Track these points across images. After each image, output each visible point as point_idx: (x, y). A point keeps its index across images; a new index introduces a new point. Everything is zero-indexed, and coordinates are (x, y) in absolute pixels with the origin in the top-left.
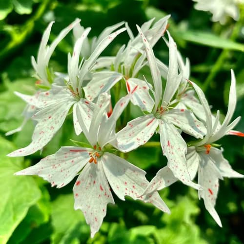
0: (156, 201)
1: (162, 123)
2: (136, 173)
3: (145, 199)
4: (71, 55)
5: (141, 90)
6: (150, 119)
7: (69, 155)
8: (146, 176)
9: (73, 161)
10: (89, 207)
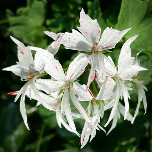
0: (54, 35)
1: (64, 78)
2: (70, 46)
3: (60, 34)
4: (128, 98)
5: (83, 95)
6: (72, 78)
7: (109, 45)
8: (64, 46)
9: (106, 42)
10: (89, 22)
